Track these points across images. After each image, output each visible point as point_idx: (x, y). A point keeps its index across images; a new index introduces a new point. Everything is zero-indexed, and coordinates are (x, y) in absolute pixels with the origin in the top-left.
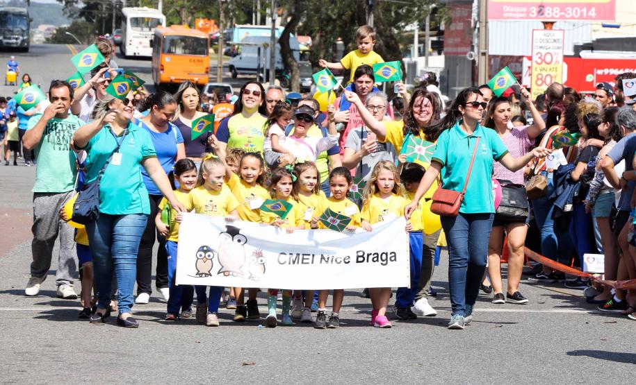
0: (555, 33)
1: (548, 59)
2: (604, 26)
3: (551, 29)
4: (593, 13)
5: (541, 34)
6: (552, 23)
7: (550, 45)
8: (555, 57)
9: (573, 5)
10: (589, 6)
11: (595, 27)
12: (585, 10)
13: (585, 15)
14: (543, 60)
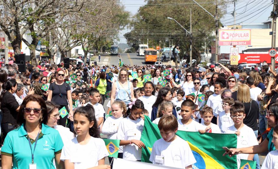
0: (236, 48)
1: (234, 55)
2: (248, 46)
3: (235, 47)
4: (245, 43)
5: (233, 48)
6: (235, 46)
7: (235, 51)
8: (236, 54)
9: (240, 41)
10: (244, 42)
11: (246, 47)
12: (243, 43)
13: (243, 44)
14: (233, 55)
